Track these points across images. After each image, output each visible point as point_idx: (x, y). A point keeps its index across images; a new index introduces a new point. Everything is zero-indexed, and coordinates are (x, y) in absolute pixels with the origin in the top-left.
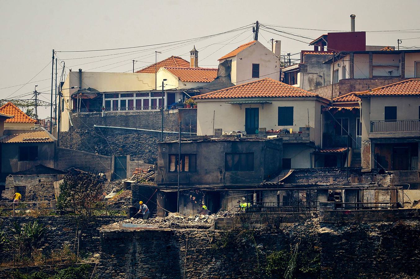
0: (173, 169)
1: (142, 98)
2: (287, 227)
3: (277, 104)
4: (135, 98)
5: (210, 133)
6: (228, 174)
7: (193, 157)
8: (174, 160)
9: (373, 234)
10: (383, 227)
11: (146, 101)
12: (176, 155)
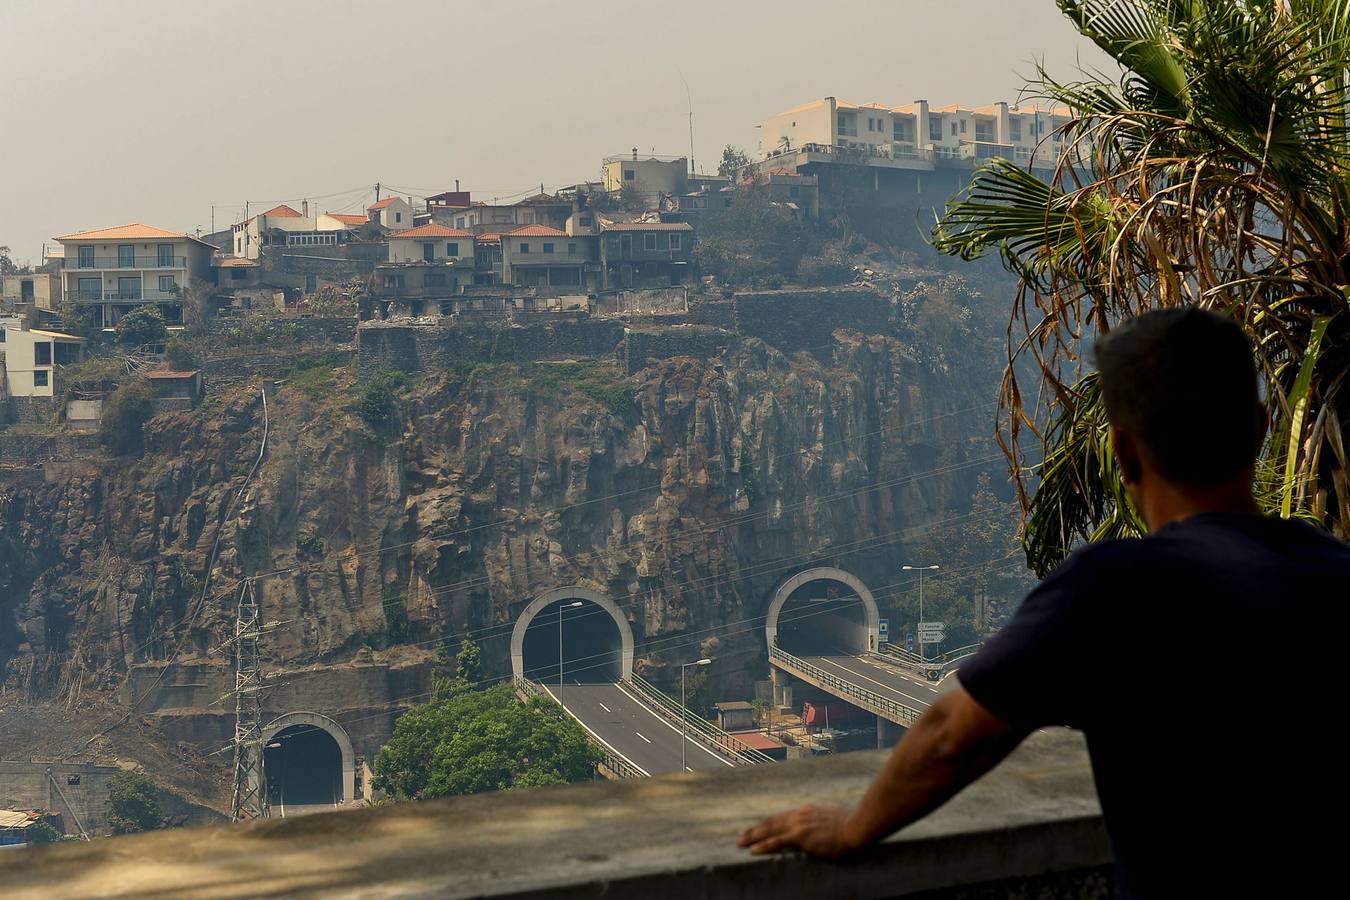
0: (386, 285)
1: (318, 236)
2: (490, 324)
3: (446, 242)
4: (313, 236)
5: (401, 260)
6: (427, 289)
7: (401, 277)
8: (386, 279)
9: (548, 328)
10: (554, 323)
11: (321, 238)
12: (388, 276)
